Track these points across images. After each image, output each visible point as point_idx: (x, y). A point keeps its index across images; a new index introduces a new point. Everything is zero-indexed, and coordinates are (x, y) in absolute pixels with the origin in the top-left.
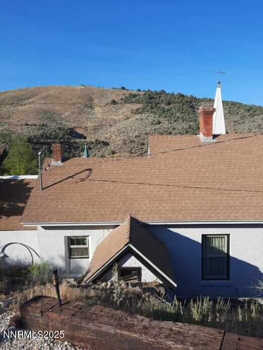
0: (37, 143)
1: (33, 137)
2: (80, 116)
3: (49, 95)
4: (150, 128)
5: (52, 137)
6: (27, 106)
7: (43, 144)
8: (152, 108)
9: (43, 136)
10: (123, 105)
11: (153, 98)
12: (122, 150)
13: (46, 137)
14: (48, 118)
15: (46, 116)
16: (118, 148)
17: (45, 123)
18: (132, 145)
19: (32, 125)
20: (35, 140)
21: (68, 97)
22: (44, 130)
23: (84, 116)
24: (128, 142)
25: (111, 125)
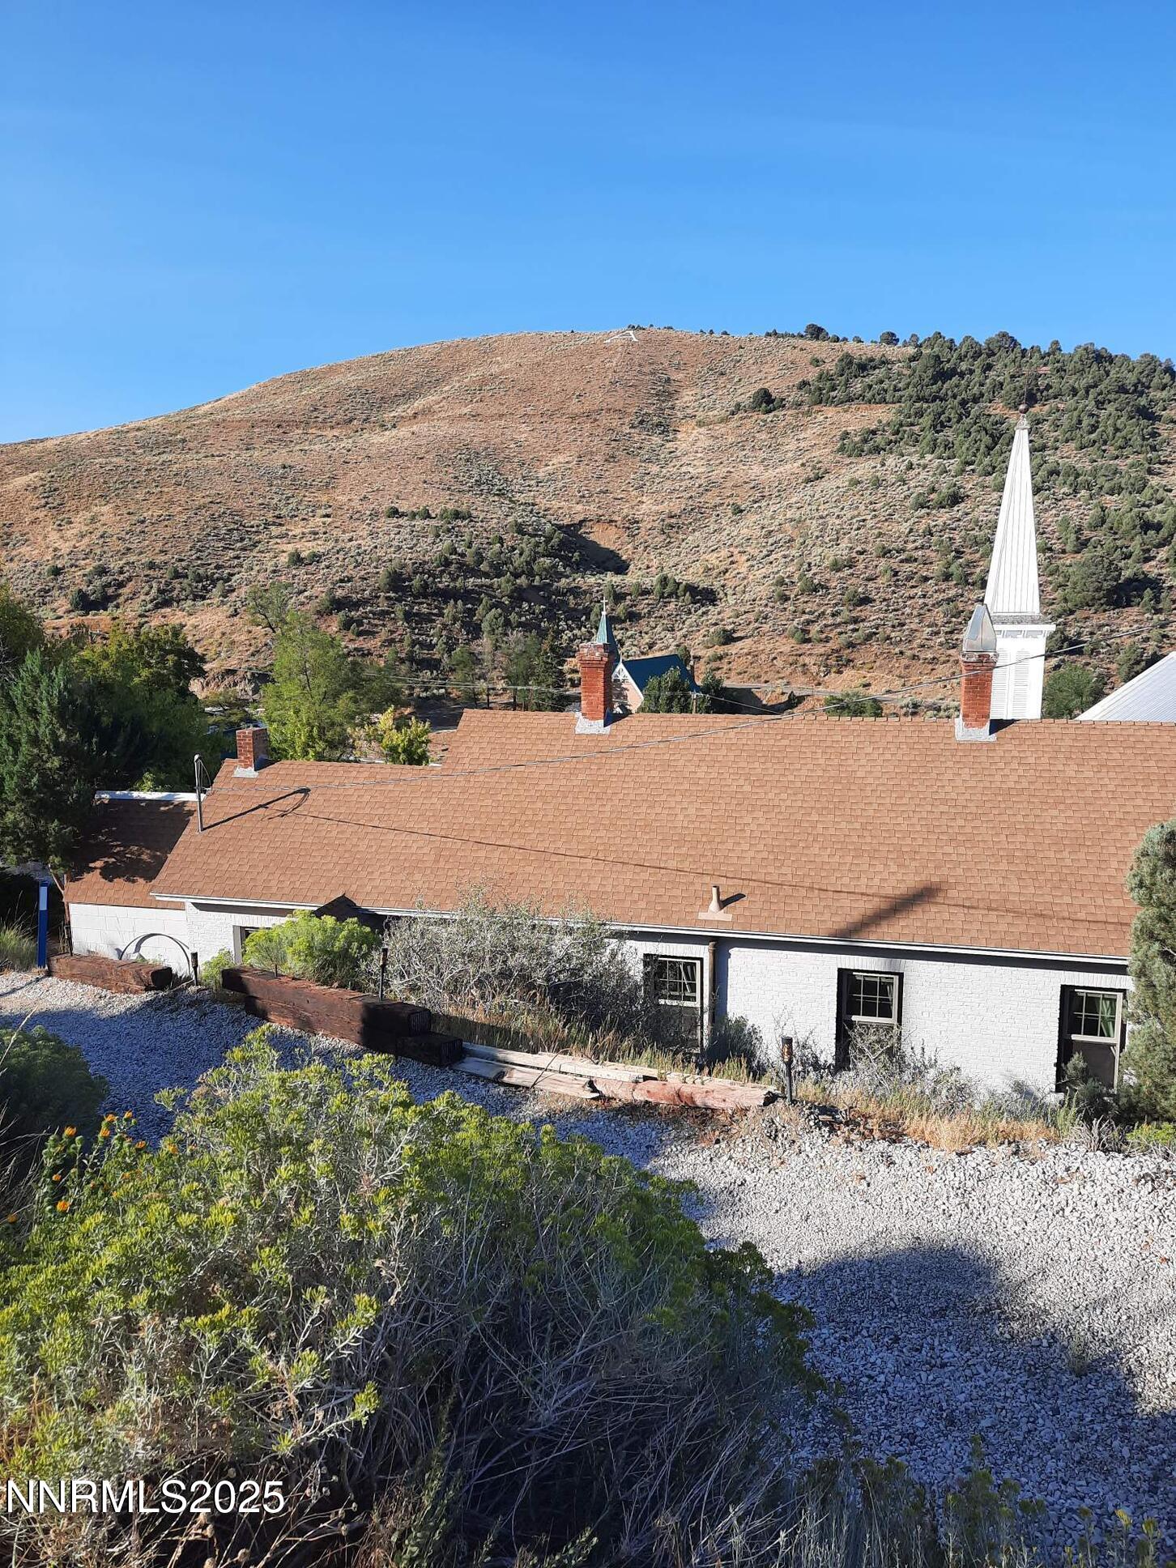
0: (424, 592)
1: (410, 569)
2: (612, 469)
3: (494, 377)
4: (905, 527)
5: (484, 567)
6: (403, 431)
7: (447, 595)
8: (939, 425)
9: (447, 563)
10: (808, 413)
11: (953, 372)
12: (766, 628)
13: (461, 566)
14: (478, 483)
15: (475, 472)
16: (751, 616)
17: (465, 503)
18: (813, 604)
19: (414, 515)
20: (416, 582)
21: (570, 386)
22: (459, 535)
23: (631, 469)
24: (796, 590)
25: (738, 511)
